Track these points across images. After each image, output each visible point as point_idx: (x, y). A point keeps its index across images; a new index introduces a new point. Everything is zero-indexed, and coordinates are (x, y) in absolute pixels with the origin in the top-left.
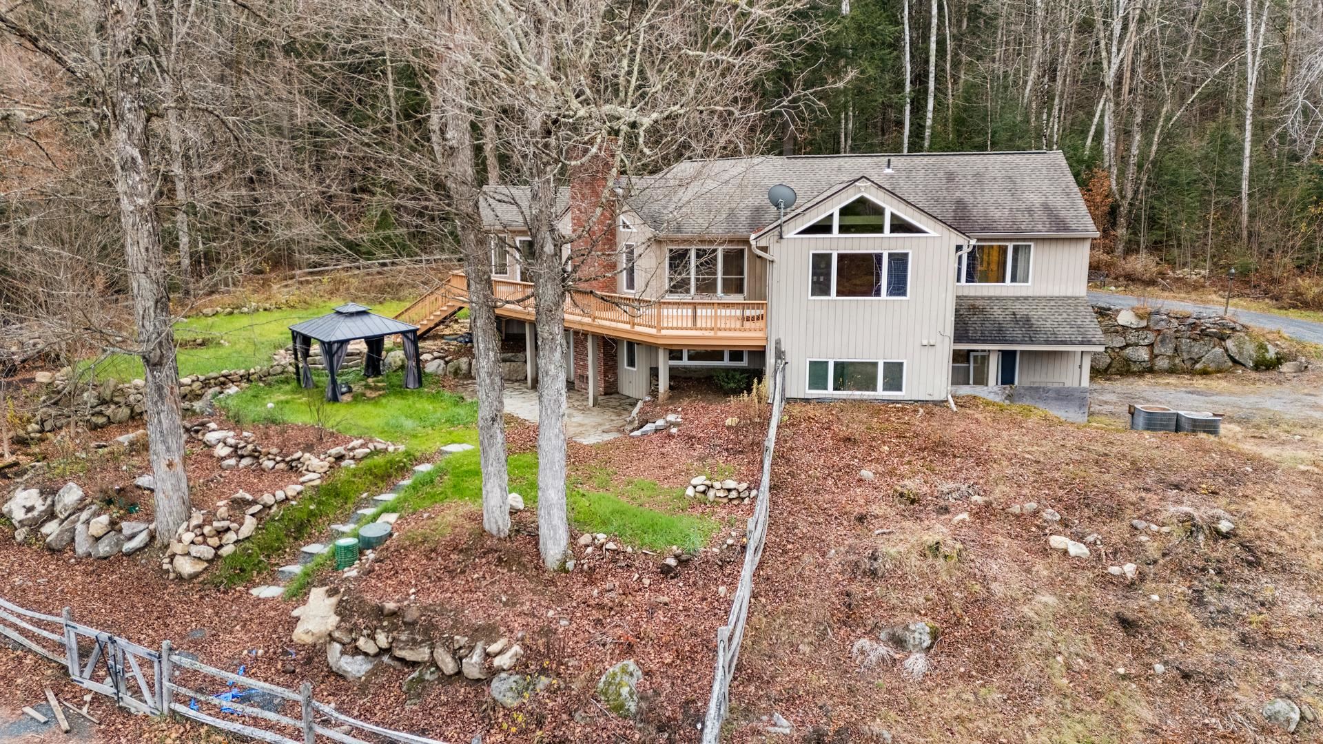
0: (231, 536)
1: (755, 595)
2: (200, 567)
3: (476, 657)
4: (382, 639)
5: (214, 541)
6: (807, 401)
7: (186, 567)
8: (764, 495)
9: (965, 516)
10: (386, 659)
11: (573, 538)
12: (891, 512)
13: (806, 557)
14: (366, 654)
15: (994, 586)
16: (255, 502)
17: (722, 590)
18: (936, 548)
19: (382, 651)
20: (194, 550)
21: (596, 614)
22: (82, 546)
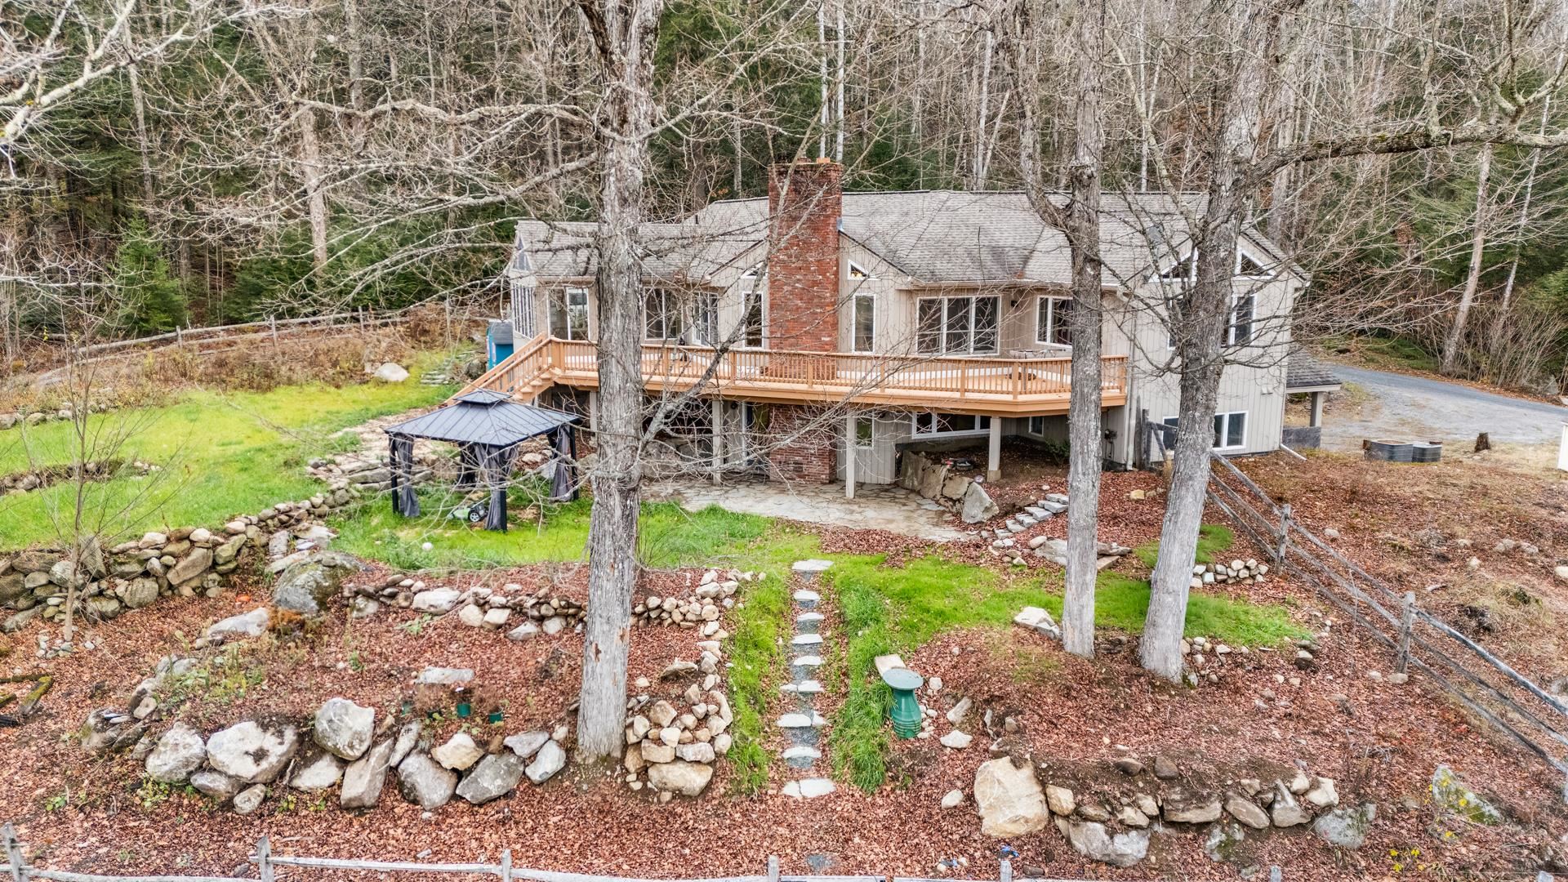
2: (707, 774)
3: (1290, 799)
4: (1150, 805)
10: (1159, 828)
14: (1137, 828)
16: (702, 672)
19: (1155, 819)
20: (689, 752)
22: (433, 788)
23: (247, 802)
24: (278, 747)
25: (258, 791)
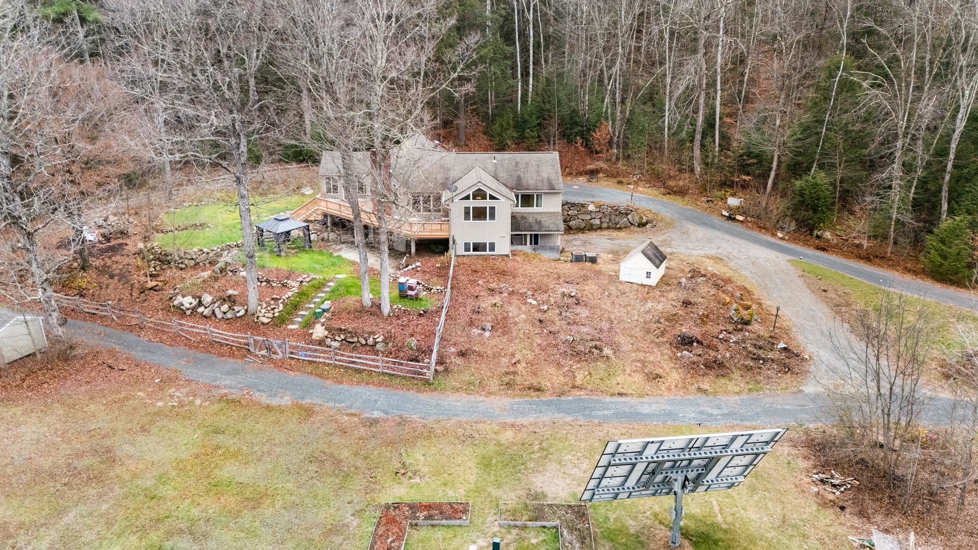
0: (276, 310)
1: (446, 320)
2: (269, 320)
3: (371, 339)
4: (343, 337)
5: (272, 312)
6: (464, 256)
7: (266, 320)
8: (449, 290)
9: (506, 294)
10: (344, 342)
11: (391, 306)
12: (486, 294)
13: (461, 309)
14: (338, 341)
15: (510, 314)
16: (280, 299)
17: (437, 319)
18: (495, 305)
19: (343, 340)
20: (266, 315)
21: (401, 327)
22: (219, 315)
23: (188, 312)
24: (195, 303)
25: (190, 311)
